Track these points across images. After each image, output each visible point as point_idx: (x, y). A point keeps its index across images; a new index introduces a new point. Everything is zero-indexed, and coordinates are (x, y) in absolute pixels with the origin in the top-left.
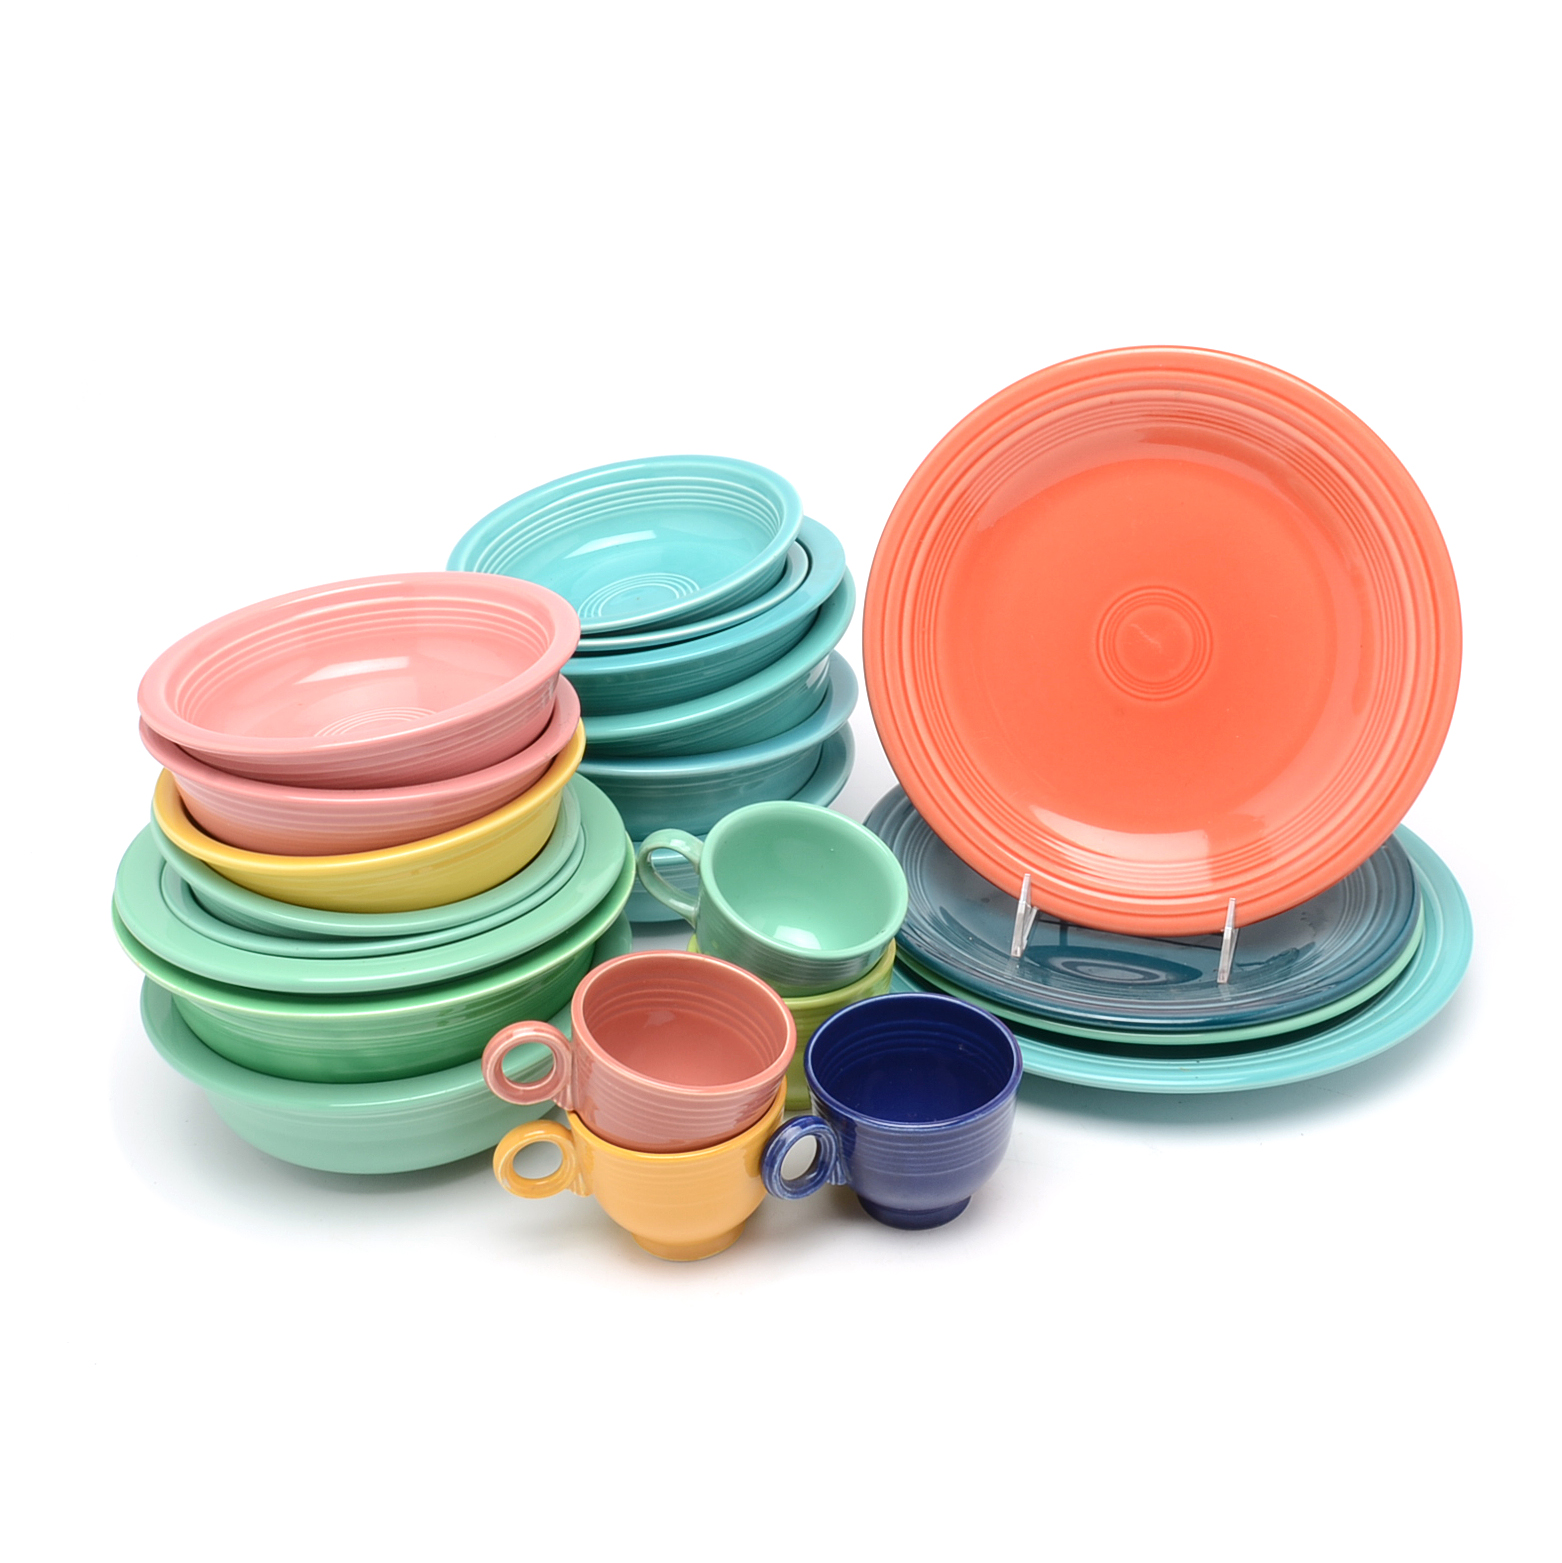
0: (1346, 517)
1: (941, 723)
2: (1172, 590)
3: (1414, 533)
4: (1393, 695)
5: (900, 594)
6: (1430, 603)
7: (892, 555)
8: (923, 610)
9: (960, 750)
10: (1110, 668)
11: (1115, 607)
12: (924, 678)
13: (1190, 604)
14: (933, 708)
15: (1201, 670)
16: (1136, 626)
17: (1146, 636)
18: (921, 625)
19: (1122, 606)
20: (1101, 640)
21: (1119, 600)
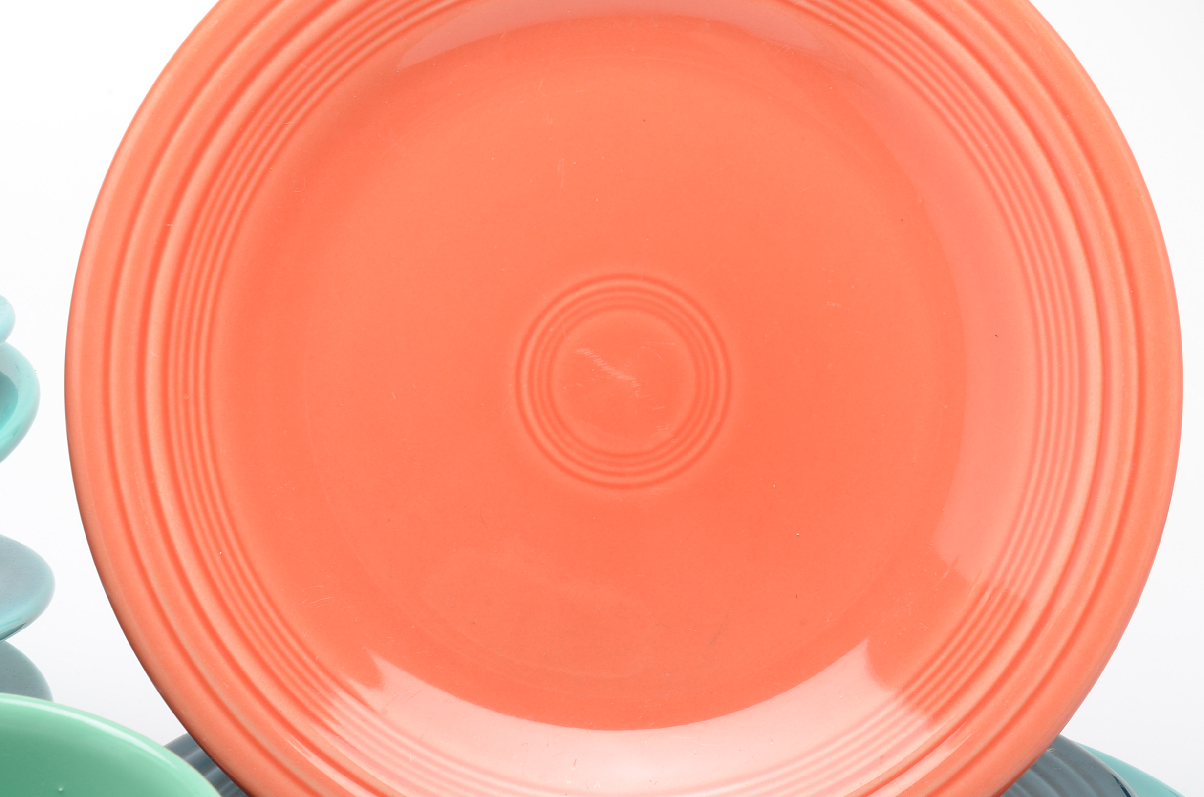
0: (940, 106)
1: (236, 573)
2: (646, 279)
3: (1065, 112)
4: (1070, 409)
5: (135, 328)
6: (1111, 231)
7: (113, 255)
8: (181, 360)
9: (278, 624)
10: (548, 436)
11: (543, 323)
12: (194, 491)
13: (681, 301)
14: (219, 549)
15: (716, 419)
16: (587, 352)
17: (607, 368)
18: (180, 388)
19: (556, 317)
20: (525, 387)
21: (549, 307)
